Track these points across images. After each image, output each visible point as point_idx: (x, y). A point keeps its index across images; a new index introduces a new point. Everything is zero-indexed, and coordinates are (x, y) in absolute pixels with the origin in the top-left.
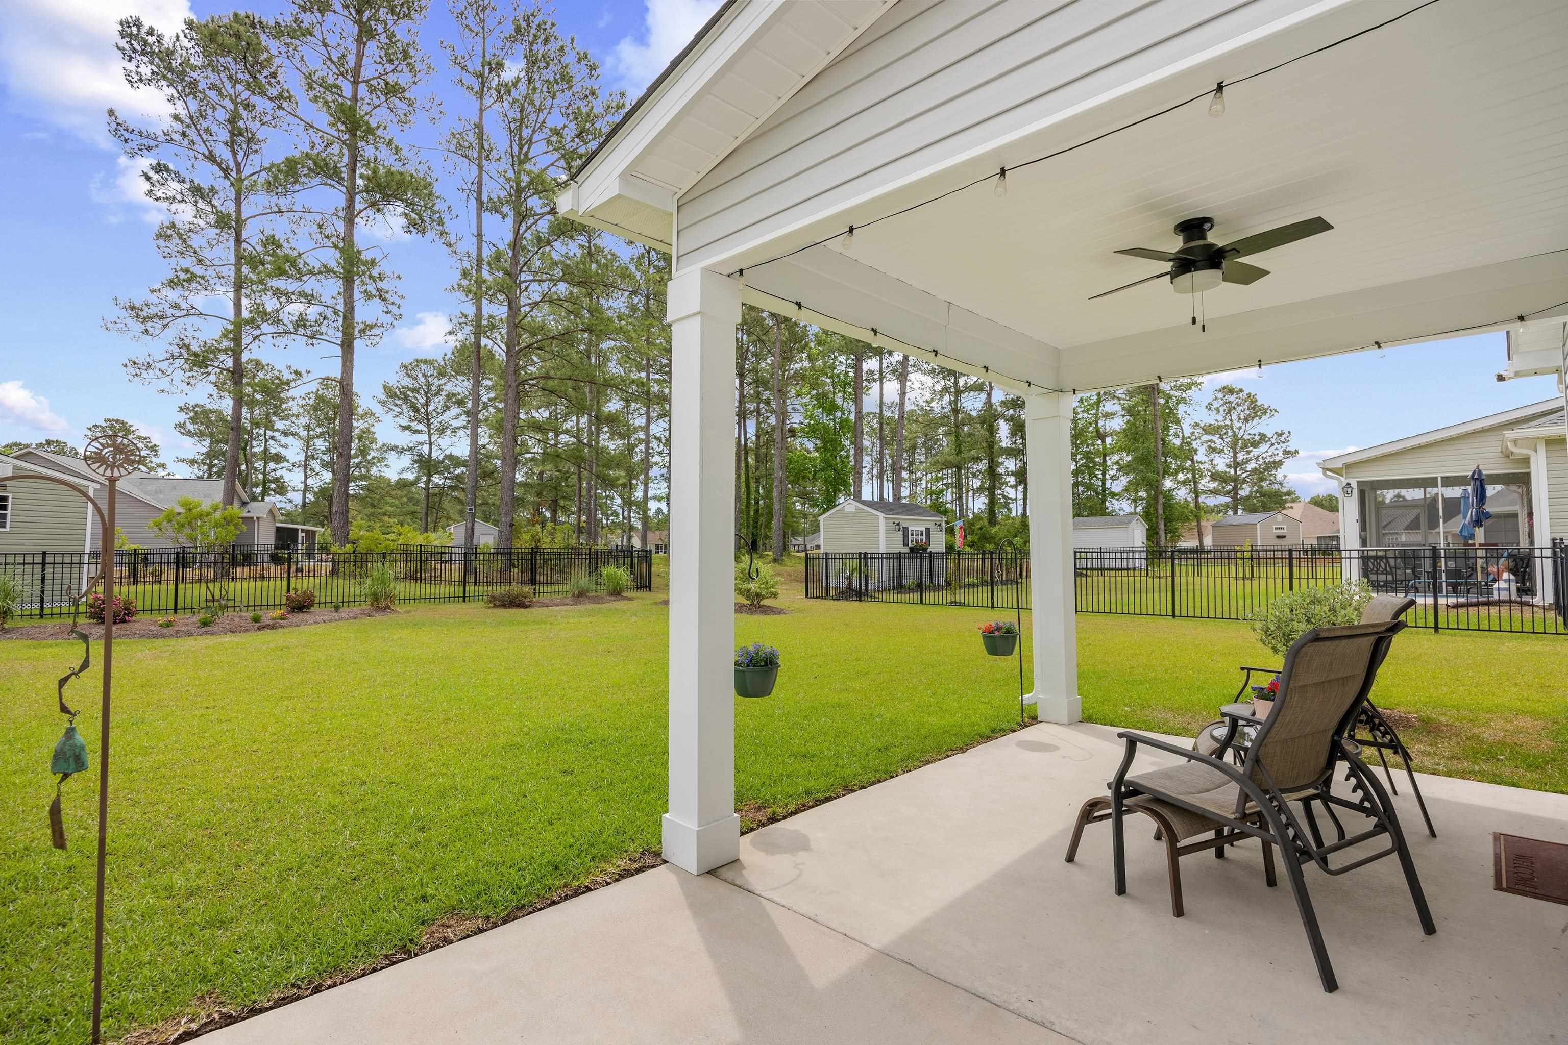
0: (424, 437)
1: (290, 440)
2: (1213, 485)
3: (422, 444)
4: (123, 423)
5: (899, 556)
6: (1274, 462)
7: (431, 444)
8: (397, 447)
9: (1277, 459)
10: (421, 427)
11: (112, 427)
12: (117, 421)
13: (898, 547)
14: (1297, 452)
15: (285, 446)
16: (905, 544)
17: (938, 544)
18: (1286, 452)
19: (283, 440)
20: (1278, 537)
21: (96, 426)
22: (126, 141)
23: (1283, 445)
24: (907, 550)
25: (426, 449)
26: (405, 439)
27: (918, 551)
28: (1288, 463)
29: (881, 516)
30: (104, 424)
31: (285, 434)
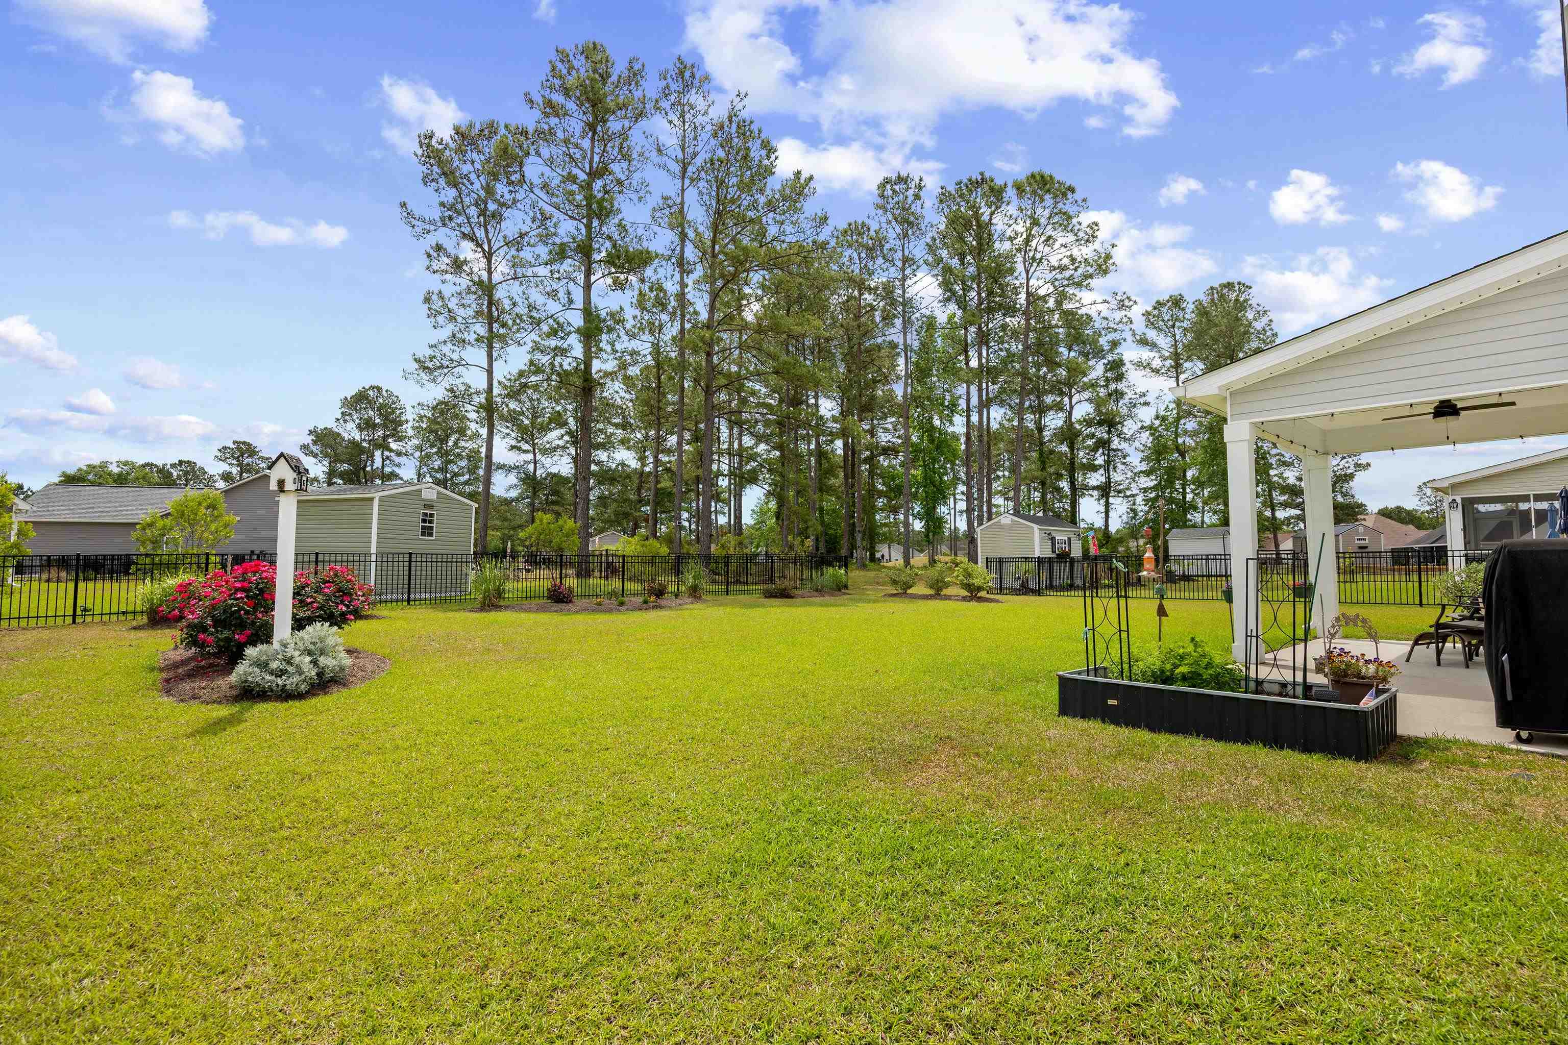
0: (530, 457)
1: (403, 460)
2: (1283, 498)
3: (529, 462)
4: (249, 445)
5: (1050, 560)
6: (1345, 475)
7: (535, 463)
8: (504, 465)
9: (1349, 471)
10: (526, 447)
11: (238, 448)
12: (244, 443)
13: (1048, 553)
14: (1368, 465)
15: (399, 465)
16: (1054, 552)
17: (1076, 551)
18: (1358, 466)
19: (397, 460)
20: (1360, 548)
21: (225, 448)
22: (413, 227)
23: (1355, 459)
24: (1054, 555)
25: (531, 467)
26: (513, 458)
27: (1063, 556)
28: (1360, 477)
29: (1036, 527)
30: (232, 446)
31: (399, 454)
